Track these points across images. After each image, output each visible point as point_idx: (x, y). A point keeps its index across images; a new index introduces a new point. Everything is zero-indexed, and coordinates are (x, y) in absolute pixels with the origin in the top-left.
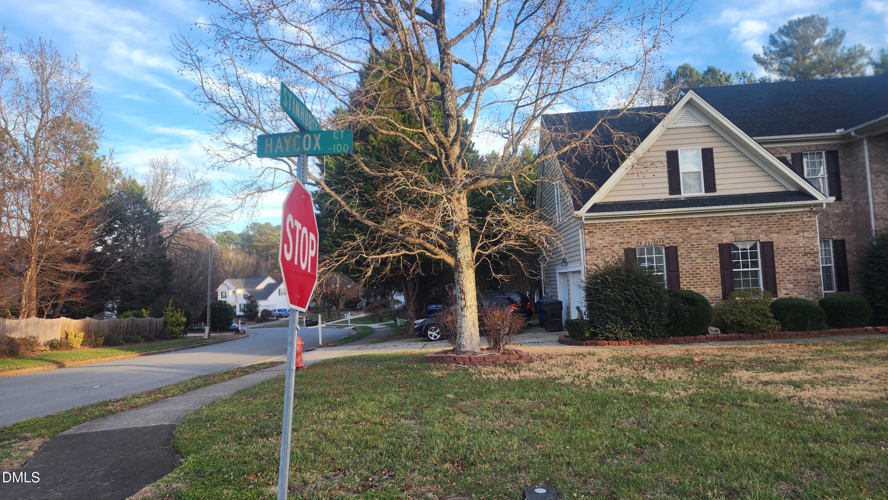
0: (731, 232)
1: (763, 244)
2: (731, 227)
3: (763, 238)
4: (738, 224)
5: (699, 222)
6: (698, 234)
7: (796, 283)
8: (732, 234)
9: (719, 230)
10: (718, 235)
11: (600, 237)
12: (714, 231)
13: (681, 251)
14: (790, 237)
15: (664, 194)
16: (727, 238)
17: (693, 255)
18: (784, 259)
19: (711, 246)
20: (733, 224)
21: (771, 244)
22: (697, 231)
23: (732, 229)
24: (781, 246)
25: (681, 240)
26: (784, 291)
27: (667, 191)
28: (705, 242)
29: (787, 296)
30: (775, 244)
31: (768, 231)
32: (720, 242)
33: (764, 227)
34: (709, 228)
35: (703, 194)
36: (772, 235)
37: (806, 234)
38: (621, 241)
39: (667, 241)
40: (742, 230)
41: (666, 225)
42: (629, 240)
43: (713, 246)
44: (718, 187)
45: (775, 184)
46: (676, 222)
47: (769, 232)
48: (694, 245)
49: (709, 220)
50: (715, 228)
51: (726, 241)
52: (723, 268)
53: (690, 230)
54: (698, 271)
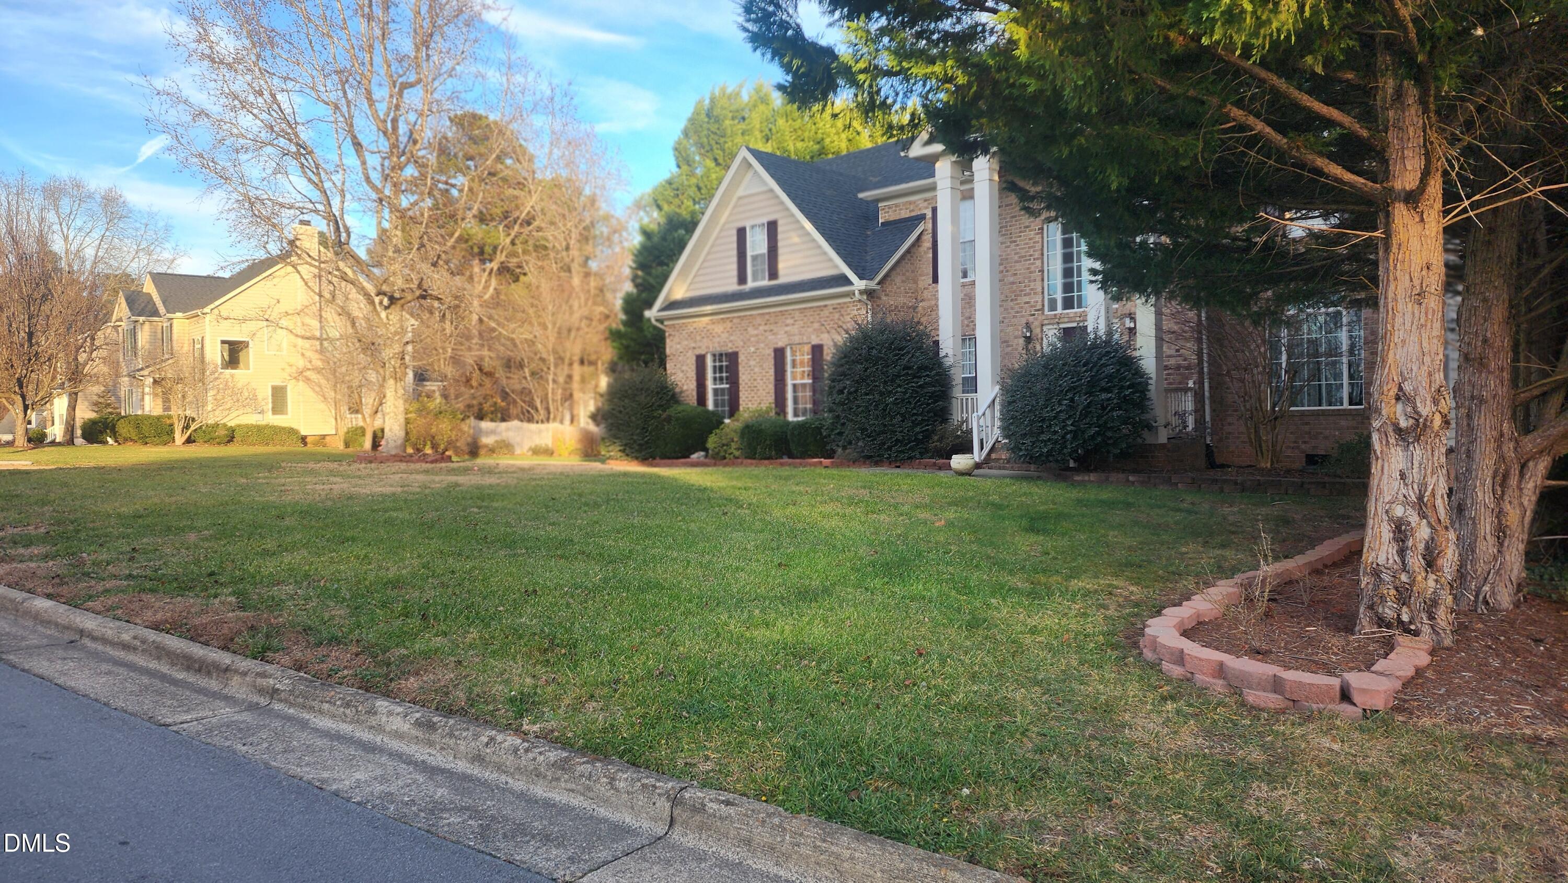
0: (786, 332)
1: (813, 348)
2: (787, 326)
3: (815, 340)
4: (792, 321)
5: (759, 320)
6: (757, 335)
8: (786, 335)
10: (774, 337)
11: (678, 341)
12: (771, 330)
13: (742, 358)
14: (840, 338)
15: (732, 286)
16: (782, 340)
17: (752, 363)
19: (767, 352)
20: (788, 321)
21: (822, 346)
22: (756, 332)
23: (787, 329)
24: (830, 351)
25: (742, 343)
27: (735, 280)
28: (762, 345)
30: (826, 347)
32: (776, 346)
33: (816, 325)
34: (766, 328)
35: (765, 283)
36: (823, 336)
38: (693, 345)
39: (730, 345)
40: (796, 328)
41: (731, 325)
42: (700, 345)
43: (769, 351)
44: (779, 274)
46: (739, 321)
47: (820, 331)
48: (752, 349)
49: (767, 317)
50: (772, 327)
51: (780, 344)
52: (776, 380)
53: (752, 331)
54: (755, 383)
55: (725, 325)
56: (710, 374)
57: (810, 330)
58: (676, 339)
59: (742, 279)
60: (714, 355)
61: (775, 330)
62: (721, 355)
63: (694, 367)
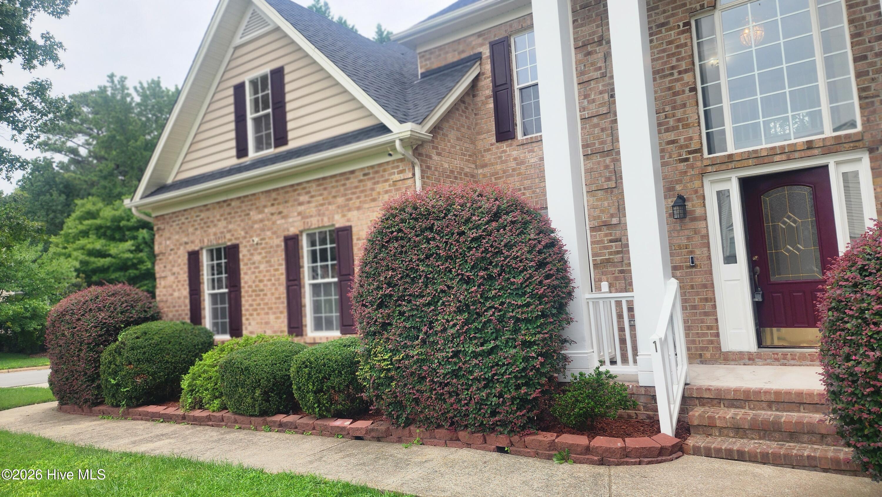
0: (299, 214)
1: (339, 232)
2: (300, 204)
3: (340, 222)
4: (307, 198)
5: (263, 200)
6: (261, 221)
8: (300, 218)
10: (283, 221)
12: (280, 213)
13: (243, 253)
15: (230, 159)
16: (294, 225)
17: (257, 258)
19: (275, 241)
20: (302, 199)
21: (350, 229)
22: (260, 216)
23: (302, 208)
27: (234, 152)
28: (269, 233)
30: (354, 230)
31: (346, 206)
32: (286, 233)
33: (340, 200)
34: (273, 209)
35: (271, 151)
36: (350, 215)
39: (228, 236)
41: (227, 210)
43: (278, 241)
44: (291, 135)
47: (345, 208)
48: (256, 240)
49: (274, 195)
50: (281, 208)
51: (293, 231)
52: (288, 279)
53: (255, 216)
54: (261, 285)
55: (222, 211)
56: (206, 276)
57: (332, 208)
58: (166, 234)
59: (242, 151)
60: (211, 251)
61: (285, 212)
62: (219, 250)
63: (186, 268)
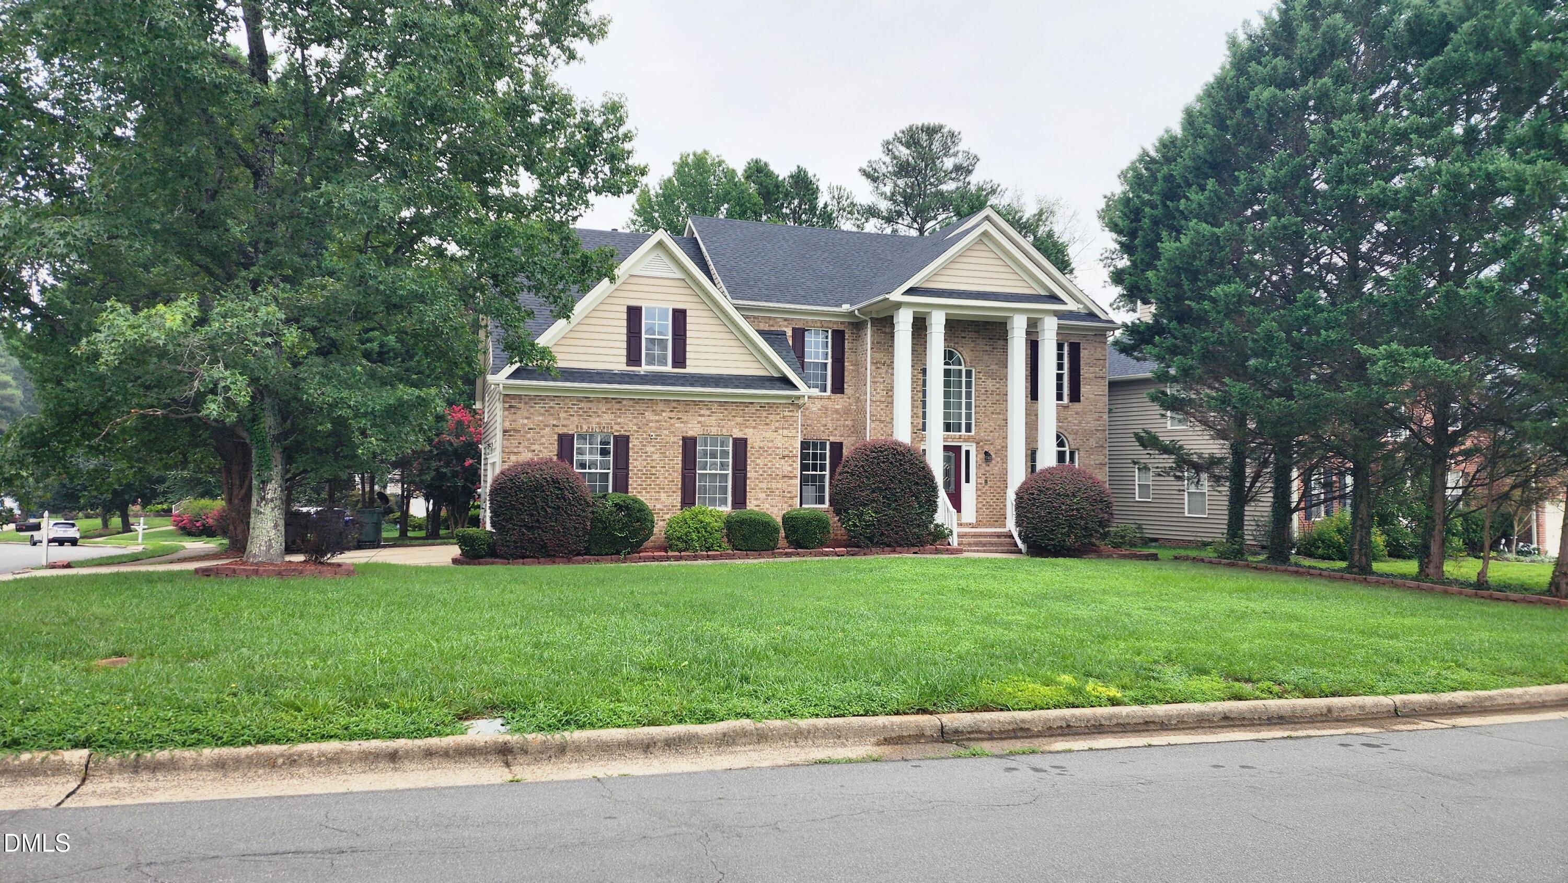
0: (699, 422)
1: (736, 441)
3: (737, 434)
4: (708, 412)
5: (661, 406)
6: (657, 421)
7: (770, 492)
9: (685, 418)
10: (682, 425)
11: (526, 414)
13: (634, 443)
14: (768, 435)
16: (693, 430)
17: (650, 449)
18: (758, 461)
19: (672, 439)
20: (702, 412)
21: (745, 440)
22: (657, 418)
23: (700, 419)
24: (756, 445)
25: (635, 428)
26: (755, 502)
27: (624, 359)
28: (666, 432)
29: (756, 509)
31: (743, 424)
33: (739, 420)
34: (672, 415)
35: (668, 368)
36: (747, 431)
37: (786, 432)
38: (555, 422)
39: (617, 427)
40: (713, 420)
41: (618, 406)
42: (565, 423)
43: (675, 439)
44: (688, 362)
45: (756, 365)
46: (631, 403)
48: (650, 435)
49: (674, 404)
50: (680, 415)
51: (691, 434)
52: (684, 467)
53: (649, 415)
54: (654, 471)
55: (609, 406)
56: (575, 456)
57: (730, 424)
58: (523, 413)
59: (634, 361)
62: (602, 437)
63: (553, 447)
